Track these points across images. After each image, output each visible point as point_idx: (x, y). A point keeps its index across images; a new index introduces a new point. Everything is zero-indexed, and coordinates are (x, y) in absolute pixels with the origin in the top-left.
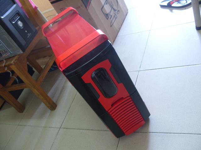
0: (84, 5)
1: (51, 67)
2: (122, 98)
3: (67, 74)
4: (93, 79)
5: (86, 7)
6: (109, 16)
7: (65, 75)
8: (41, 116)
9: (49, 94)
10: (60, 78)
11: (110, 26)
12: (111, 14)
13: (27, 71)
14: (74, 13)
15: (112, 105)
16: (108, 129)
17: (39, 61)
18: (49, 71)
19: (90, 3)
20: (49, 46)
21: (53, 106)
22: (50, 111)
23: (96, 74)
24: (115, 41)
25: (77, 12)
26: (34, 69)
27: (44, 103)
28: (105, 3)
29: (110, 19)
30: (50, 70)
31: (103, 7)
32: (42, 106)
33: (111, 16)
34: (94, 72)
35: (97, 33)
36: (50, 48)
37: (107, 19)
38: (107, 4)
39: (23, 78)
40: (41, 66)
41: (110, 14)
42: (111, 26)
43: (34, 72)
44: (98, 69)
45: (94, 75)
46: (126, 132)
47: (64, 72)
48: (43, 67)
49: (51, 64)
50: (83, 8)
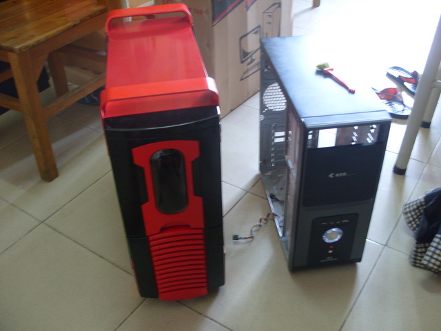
0: (211, 14)
1: (88, 96)
2: (187, 226)
3: (109, 129)
4: (152, 162)
5: (214, 19)
6: (248, 59)
7: (105, 127)
8: (18, 180)
9: (56, 146)
10: (92, 127)
11: (240, 78)
12: (254, 57)
13: (37, 79)
14: (185, 20)
15: (163, 230)
16: (132, 271)
17: (70, 71)
18: (78, 102)
19: (226, 15)
20: (104, 54)
21: (49, 173)
22: (39, 178)
23: (162, 157)
24: (234, 112)
25: (192, 21)
26: (51, 81)
27: (37, 159)
28: (254, 30)
29: (248, 64)
30: (82, 101)
31: (246, 35)
32: (30, 162)
33: (253, 61)
34: (160, 152)
35: (205, 83)
36: (105, 59)
37: (242, 62)
38: (256, 33)
39: (21, 88)
40: (69, 83)
41: (251, 56)
42: (242, 80)
43: (48, 86)
44: (172, 150)
45: (158, 157)
46: (163, 292)
47: (107, 122)
48: (72, 86)
49: (90, 91)
50: (208, 17)
